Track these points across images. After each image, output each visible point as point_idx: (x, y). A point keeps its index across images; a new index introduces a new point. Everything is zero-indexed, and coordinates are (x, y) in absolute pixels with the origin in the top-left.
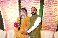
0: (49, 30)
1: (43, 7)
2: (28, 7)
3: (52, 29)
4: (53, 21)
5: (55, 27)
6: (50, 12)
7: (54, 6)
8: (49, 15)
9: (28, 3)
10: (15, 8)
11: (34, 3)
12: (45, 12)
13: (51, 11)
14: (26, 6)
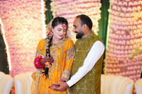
0: (124, 73)
1: (108, 13)
2: (70, 14)
3: (130, 70)
4: (134, 51)
5: (137, 65)
6: (126, 28)
7: (137, 11)
8: (123, 35)
9: (70, 4)
10: (36, 16)
11: (85, 3)
12: (113, 26)
13: (127, 23)
14: (64, 12)
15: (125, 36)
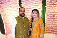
0: (53, 33)
2: (29, 8)
3: (55, 32)
4: (56, 23)
6: (53, 14)
8: (52, 17)
9: (29, 4)
11: (36, 3)
12: (48, 13)
13: (54, 12)
14: (27, 8)
15: (53, 17)
